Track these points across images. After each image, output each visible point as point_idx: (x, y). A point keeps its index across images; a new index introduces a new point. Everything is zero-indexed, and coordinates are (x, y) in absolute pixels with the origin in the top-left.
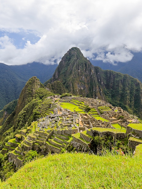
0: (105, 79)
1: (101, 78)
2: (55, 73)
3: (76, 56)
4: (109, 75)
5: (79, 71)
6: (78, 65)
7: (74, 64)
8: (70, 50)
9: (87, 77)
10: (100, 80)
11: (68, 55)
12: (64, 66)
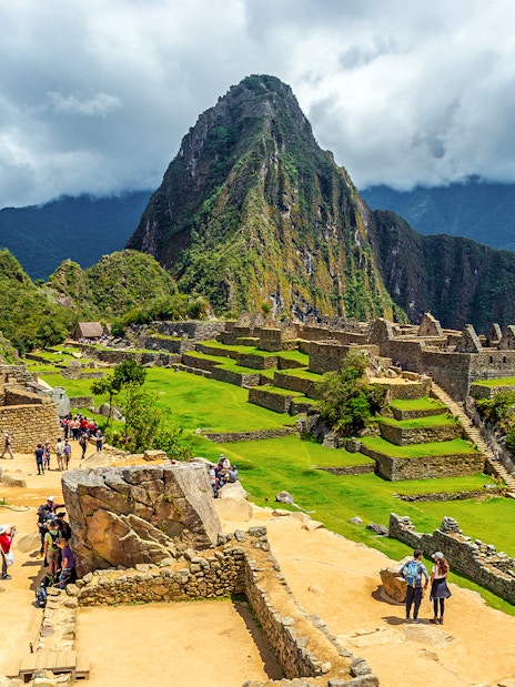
0: (429, 283)
1: (404, 278)
2: (142, 227)
3: (267, 124)
4: (448, 262)
5: (286, 216)
6: (281, 179)
7: (257, 167)
8: (236, 92)
9: (332, 260)
10: (402, 291)
11: (220, 118)
12: (193, 184)
